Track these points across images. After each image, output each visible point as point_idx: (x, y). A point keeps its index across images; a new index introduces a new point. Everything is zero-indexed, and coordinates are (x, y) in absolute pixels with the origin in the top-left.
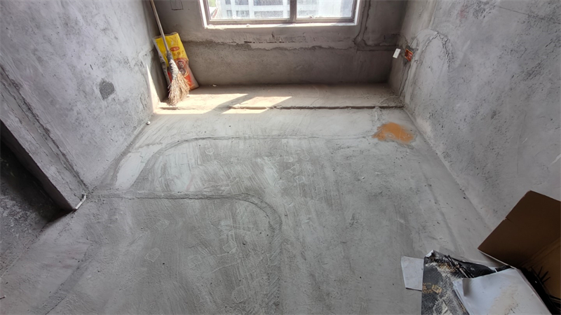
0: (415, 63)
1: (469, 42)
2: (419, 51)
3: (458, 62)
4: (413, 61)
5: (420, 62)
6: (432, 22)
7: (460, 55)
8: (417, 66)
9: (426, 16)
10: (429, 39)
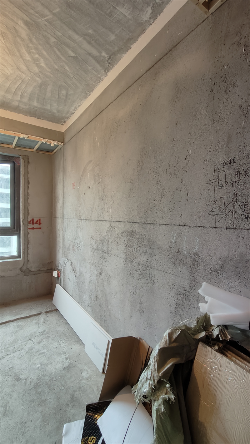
0: (62, 278)
1: (79, 263)
2: (62, 271)
3: (78, 274)
4: (61, 276)
5: (65, 277)
6: (64, 255)
7: (78, 269)
8: (64, 279)
9: (61, 251)
10: (65, 263)
